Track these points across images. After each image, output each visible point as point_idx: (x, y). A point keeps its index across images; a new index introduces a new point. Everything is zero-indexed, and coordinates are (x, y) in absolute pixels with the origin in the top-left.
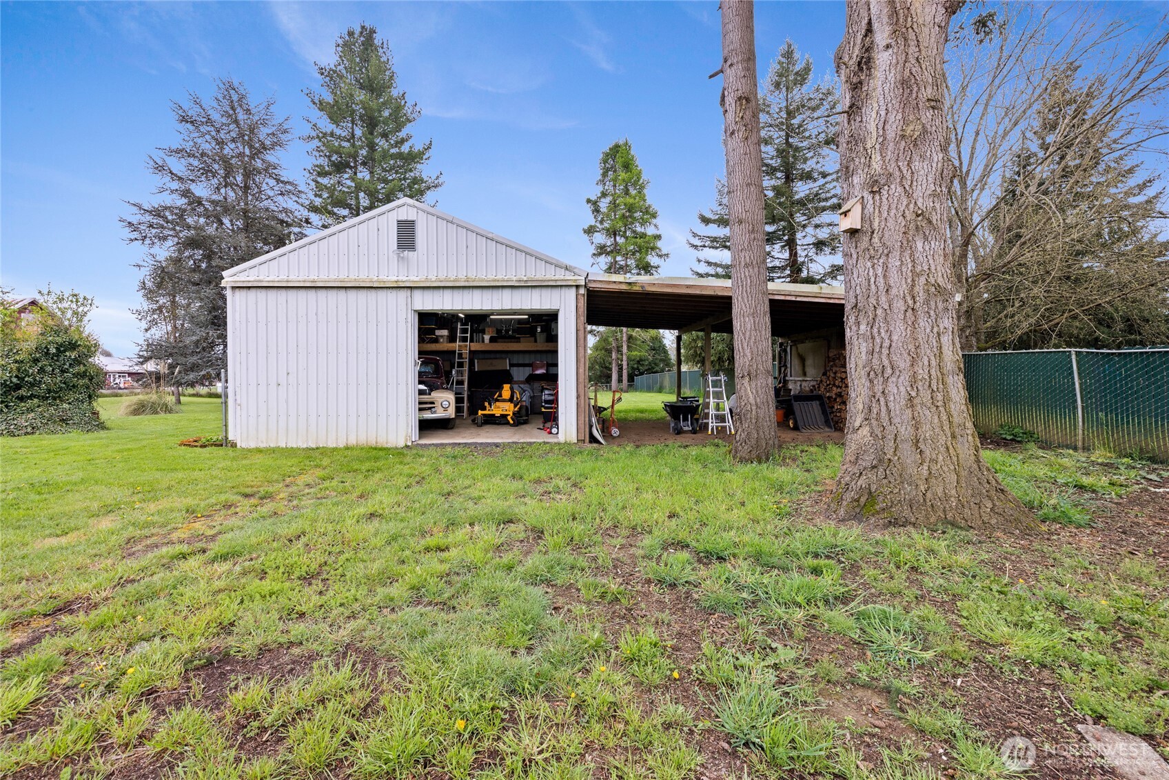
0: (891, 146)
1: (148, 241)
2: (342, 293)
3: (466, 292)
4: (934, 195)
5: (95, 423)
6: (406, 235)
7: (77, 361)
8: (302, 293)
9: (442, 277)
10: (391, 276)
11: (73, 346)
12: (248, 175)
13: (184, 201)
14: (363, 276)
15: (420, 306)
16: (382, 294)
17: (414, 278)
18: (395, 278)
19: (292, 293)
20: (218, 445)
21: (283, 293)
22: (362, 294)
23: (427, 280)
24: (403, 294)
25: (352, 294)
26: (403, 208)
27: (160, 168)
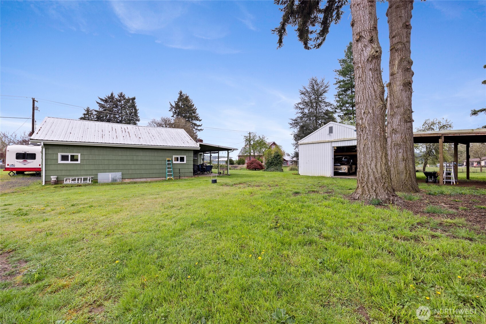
0: (389, 117)
1: (294, 127)
2: (318, 144)
3: (344, 142)
4: (398, 125)
5: (282, 170)
6: (331, 130)
7: (279, 158)
8: (311, 145)
9: (338, 139)
10: (328, 139)
11: (279, 155)
12: (317, 103)
13: (302, 115)
14: (322, 140)
15: (333, 146)
16: (325, 143)
17: (332, 139)
18: (328, 140)
19: (309, 145)
20: (297, 174)
21: (308, 145)
22: (322, 144)
23: (335, 140)
24: (330, 143)
25: (320, 144)
26: (331, 124)
27: (297, 107)
